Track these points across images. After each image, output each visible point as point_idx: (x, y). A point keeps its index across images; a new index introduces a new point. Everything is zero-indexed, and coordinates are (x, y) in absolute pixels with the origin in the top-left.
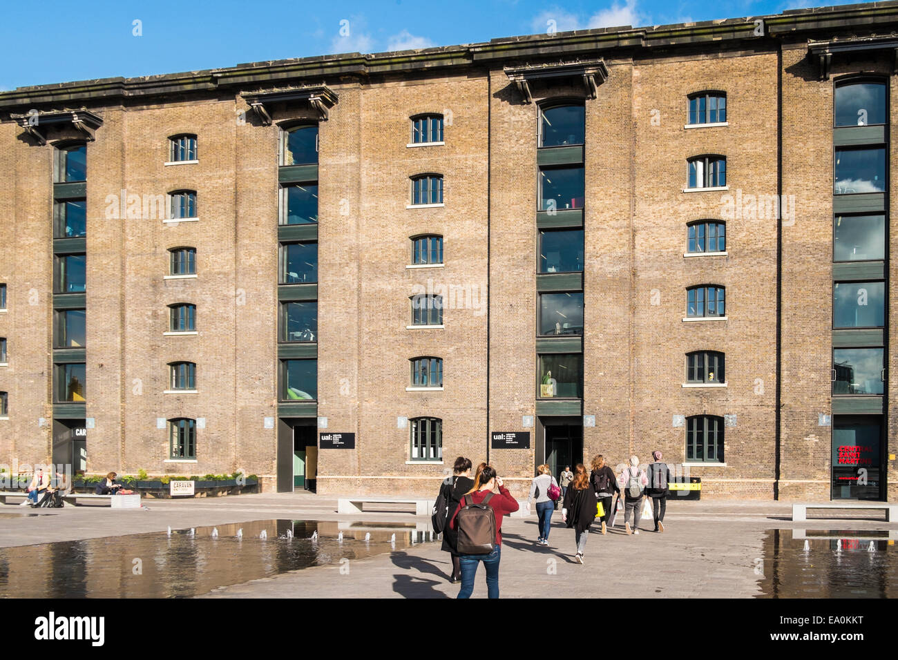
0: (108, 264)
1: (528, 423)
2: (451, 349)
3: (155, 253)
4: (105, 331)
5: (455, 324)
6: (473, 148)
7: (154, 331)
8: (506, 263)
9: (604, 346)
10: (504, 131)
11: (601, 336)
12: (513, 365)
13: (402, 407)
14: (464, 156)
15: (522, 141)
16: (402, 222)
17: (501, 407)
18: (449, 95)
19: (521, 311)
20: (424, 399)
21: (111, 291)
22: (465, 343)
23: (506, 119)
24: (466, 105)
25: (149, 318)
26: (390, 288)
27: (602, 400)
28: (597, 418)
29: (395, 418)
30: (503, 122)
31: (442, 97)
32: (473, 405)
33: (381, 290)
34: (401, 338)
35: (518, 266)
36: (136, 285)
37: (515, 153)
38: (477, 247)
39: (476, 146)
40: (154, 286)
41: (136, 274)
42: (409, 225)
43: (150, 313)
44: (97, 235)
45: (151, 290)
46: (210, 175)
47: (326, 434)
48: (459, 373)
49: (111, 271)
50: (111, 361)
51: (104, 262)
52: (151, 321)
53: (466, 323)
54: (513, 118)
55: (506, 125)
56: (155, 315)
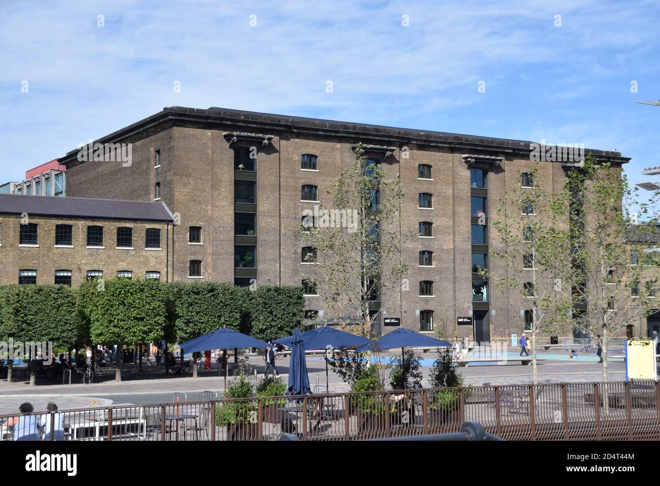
0: (271, 222)
1: (471, 313)
2: (438, 277)
3: (295, 218)
4: (270, 260)
5: (439, 266)
6: (445, 184)
7: (295, 261)
8: (461, 239)
9: (498, 279)
10: (459, 179)
11: (496, 275)
12: (464, 286)
13: (418, 305)
14: (441, 187)
15: (466, 185)
16: (416, 215)
17: (460, 306)
18: (435, 157)
19: (467, 262)
20: (427, 301)
21: (273, 238)
22: (443, 275)
23: (459, 173)
24: (442, 163)
25: (292, 254)
26: (411, 246)
27: (498, 303)
28: (496, 312)
29: (414, 311)
30: (459, 175)
31: (432, 158)
32: (447, 304)
33: (408, 247)
34: (417, 271)
35: (466, 241)
36: (285, 234)
37: (464, 190)
38: (447, 230)
39: (446, 183)
40: (295, 236)
41: (285, 229)
42: (420, 217)
43: (293, 251)
44: (265, 205)
45: (293, 238)
46: (325, 179)
47: (387, 319)
48: (441, 289)
49: (273, 226)
50: (273, 277)
51: (269, 221)
52: (293, 256)
53: (443, 266)
54: (463, 174)
55: (459, 176)
56: (296, 253)
